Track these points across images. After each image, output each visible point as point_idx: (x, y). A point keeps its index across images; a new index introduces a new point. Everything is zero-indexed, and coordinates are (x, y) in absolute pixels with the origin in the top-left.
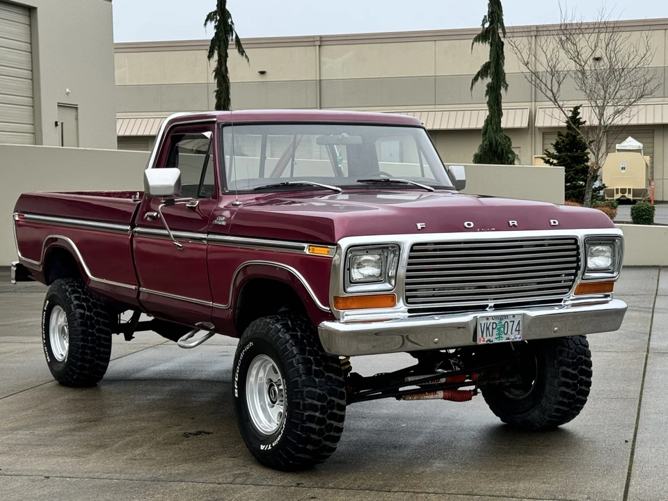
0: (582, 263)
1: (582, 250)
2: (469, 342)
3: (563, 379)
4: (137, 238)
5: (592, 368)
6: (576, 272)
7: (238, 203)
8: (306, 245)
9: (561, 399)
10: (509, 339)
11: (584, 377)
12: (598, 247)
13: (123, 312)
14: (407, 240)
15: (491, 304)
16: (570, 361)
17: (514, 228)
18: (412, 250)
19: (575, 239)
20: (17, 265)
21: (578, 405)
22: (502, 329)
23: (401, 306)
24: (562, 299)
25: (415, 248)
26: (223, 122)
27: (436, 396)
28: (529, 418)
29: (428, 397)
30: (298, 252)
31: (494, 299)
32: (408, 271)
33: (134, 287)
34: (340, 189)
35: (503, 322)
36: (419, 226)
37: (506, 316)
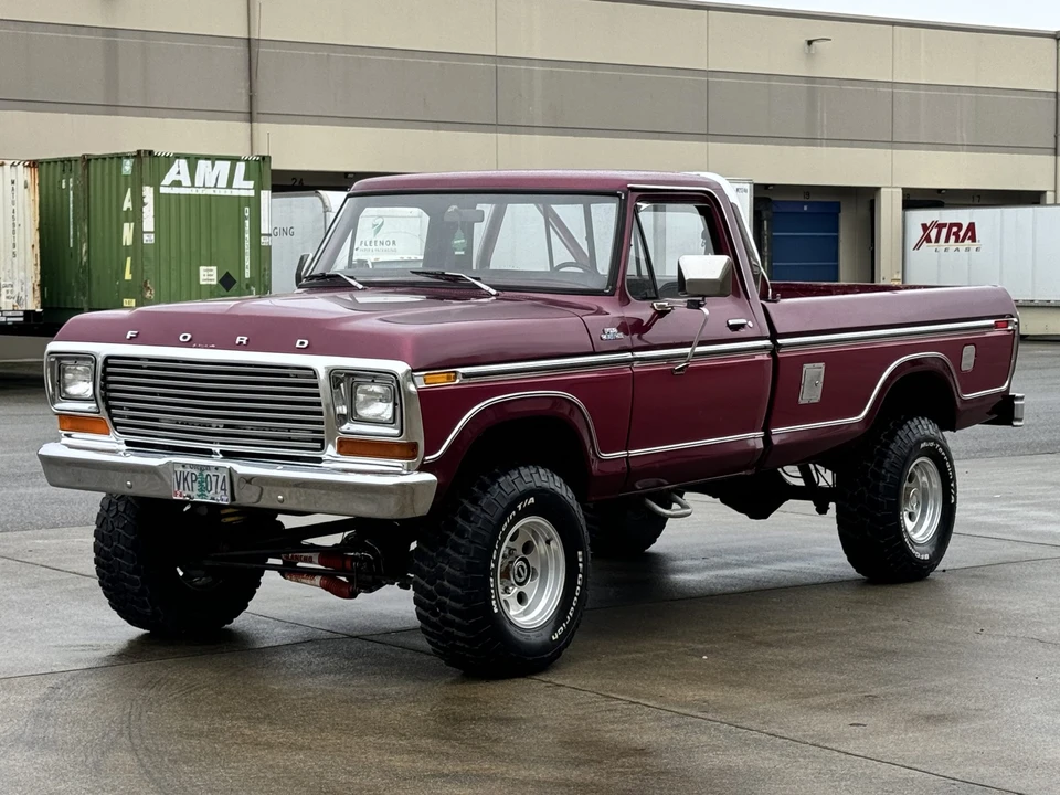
1: (323, 387)
10: (213, 499)
15: (217, 449)
17: (240, 347)
19: (313, 371)
22: (204, 484)
24: (320, 459)
25: (110, 361)
27: (313, 582)
31: (221, 443)
35: (205, 474)
36: (129, 335)
37: (208, 467)
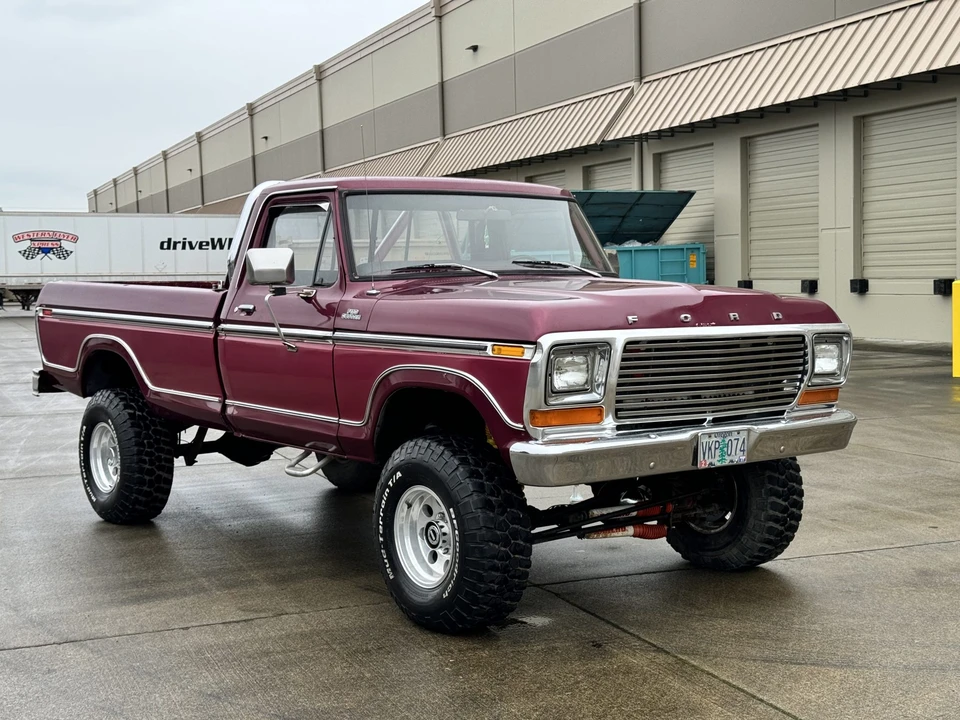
0: (809, 366)
1: (809, 350)
2: (688, 466)
3: (771, 512)
4: (223, 337)
5: (803, 499)
6: (802, 377)
7: (374, 292)
8: (489, 344)
9: (767, 536)
10: (732, 461)
11: (794, 510)
12: (823, 346)
13: (185, 429)
14: (620, 337)
15: (710, 418)
16: (781, 489)
17: (735, 322)
18: (625, 350)
19: (803, 337)
20: (41, 373)
21: (785, 543)
22: (725, 449)
23: (609, 422)
24: (784, 411)
25: (629, 347)
26: (345, 190)
27: (625, 533)
28: (723, 557)
29: (616, 534)
30: (477, 353)
31: (713, 412)
32: (620, 376)
33: (217, 399)
34: (496, 275)
35: (727, 440)
36: (631, 319)
37: (730, 433)
